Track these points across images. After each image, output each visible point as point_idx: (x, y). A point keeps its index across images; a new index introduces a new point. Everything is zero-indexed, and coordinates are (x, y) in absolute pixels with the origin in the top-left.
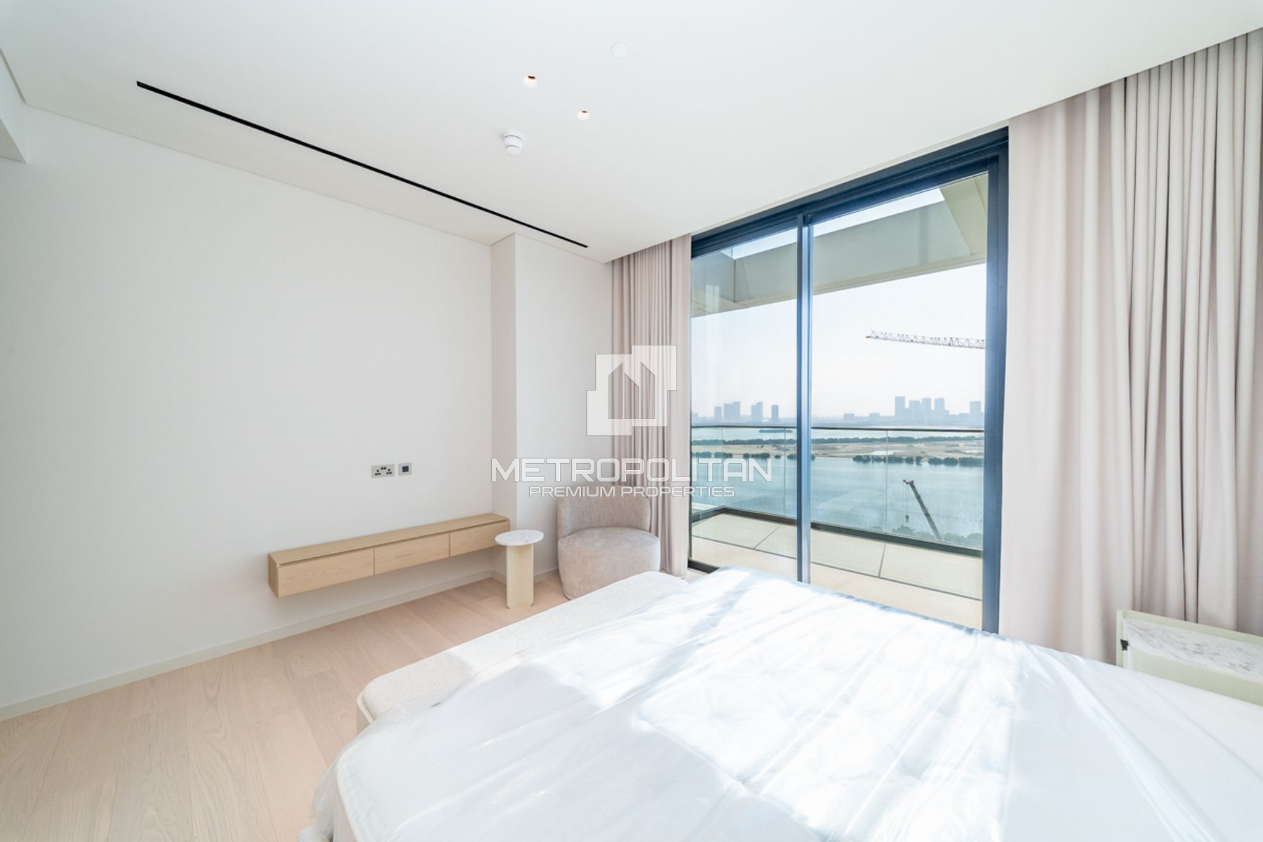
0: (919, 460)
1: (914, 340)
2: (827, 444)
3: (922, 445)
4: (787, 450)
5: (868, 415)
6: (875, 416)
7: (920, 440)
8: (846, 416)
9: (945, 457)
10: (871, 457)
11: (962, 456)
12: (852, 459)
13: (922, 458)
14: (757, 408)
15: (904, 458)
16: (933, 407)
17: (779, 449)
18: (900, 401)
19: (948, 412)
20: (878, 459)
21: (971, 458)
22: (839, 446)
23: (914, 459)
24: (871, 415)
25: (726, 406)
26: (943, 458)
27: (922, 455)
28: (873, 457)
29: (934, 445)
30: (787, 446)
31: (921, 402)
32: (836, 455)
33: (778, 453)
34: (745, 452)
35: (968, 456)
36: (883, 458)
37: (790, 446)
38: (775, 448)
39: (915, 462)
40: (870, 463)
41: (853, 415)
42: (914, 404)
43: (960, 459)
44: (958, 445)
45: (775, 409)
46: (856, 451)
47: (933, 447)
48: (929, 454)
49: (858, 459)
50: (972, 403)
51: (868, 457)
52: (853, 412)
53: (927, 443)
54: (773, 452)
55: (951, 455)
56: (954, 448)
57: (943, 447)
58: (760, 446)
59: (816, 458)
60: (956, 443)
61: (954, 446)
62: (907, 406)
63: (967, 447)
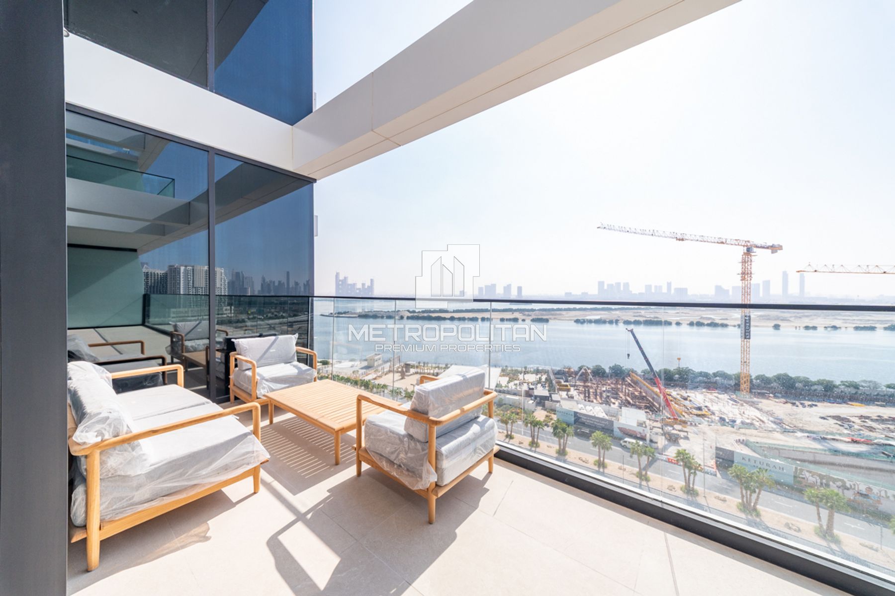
0: (617, 322)
1: (629, 231)
2: (556, 312)
3: (617, 312)
4: (530, 316)
5: (580, 294)
6: (585, 294)
7: (615, 309)
8: (567, 294)
9: (634, 320)
10: (586, 320)
11: (645, 319)
12: (573, 321)
13: (619, 321)
14: (508, 288)
15: (608, 320)
16: (622, 289)
17: (524, 315)
18: (601, 284)
19: (631, 291)
20: (590, 321)
21: (651, 320)
22: (564, 313)
23: (614, 321)
24: (583, 293)
25: (486, 286)
26: (632, 320)
27: (619, 319)
28: (587, 320)
29: (626, 312)
30: (530, 313)
31: (614, 285)
32: (562, 319)
33: (524, 317)
34: (501, 317)
35: (649, 319)
36: (593, 320)
37: (532, 313)
38: (521, 314)
39: (614, 323)
40: (585, 324)
41: (571, 293)
42: (610, 286)
43: (643, 321)
44: (640, 312)
45: (520, 289)
46: (575, 316)
47: (624, 314)
48: (623, 318)
49: (577, 321)
50: (646, 286)
51: (584, 320)
52: (571, 291)
53: (621, 311)
54: (521, 317)
55: (637, 319)
56: (638, 314)
57: (631, 314)
58: (511, 313)
59: (550, 321)
60: (639, 311)
61: (638, 312)
62: (606, 287)
63: (647, 314)
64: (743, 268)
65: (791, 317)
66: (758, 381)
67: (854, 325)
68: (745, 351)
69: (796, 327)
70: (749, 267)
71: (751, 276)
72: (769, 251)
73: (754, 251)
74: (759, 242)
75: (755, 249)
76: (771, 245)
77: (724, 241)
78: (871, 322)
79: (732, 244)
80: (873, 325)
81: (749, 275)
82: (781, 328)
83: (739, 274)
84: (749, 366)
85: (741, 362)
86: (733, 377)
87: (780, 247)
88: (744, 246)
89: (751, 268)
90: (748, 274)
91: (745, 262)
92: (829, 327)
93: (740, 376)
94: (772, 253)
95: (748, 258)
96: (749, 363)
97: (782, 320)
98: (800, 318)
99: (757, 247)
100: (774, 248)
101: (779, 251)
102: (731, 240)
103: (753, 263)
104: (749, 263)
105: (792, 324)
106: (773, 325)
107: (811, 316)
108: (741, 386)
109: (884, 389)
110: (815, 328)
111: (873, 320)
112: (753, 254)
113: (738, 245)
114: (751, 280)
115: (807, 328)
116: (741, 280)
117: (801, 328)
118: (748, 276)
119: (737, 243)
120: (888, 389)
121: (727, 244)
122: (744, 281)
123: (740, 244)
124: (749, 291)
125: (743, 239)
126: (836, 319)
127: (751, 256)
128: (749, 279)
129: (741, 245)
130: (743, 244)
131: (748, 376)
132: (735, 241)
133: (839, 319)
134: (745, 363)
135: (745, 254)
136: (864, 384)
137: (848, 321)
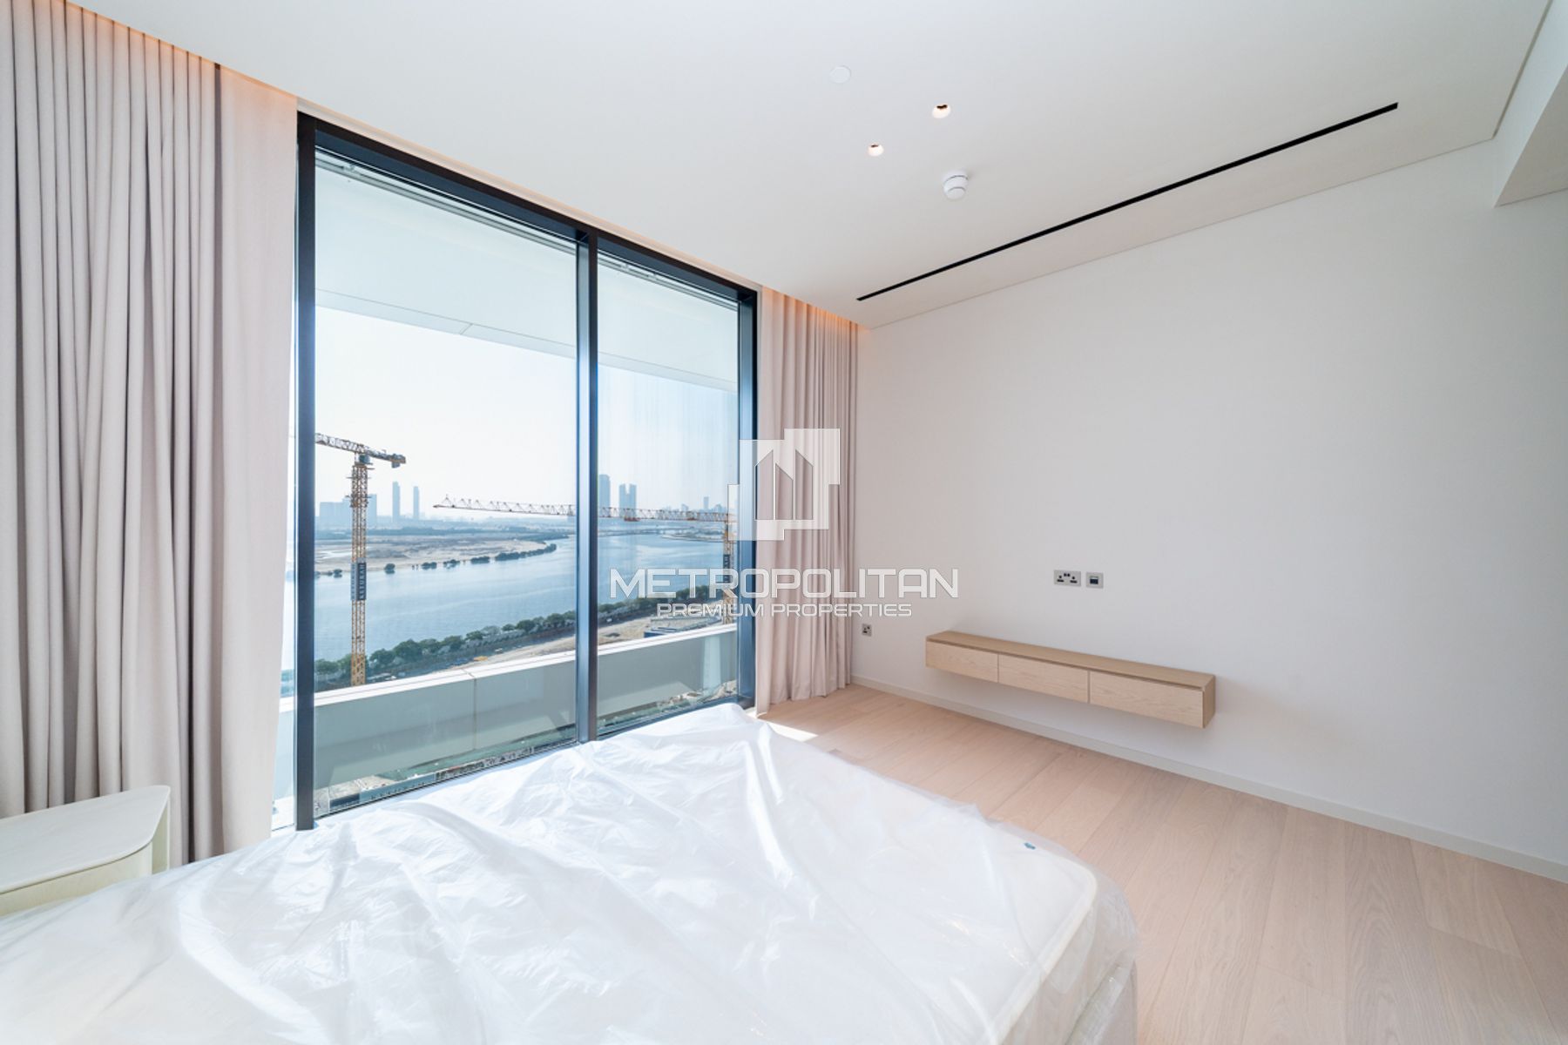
64: (353, 488)
65: (406, 551)
66: (375, 661)
67: (471, 557)
68: (358, 618)
69: (413, 567)
70: (363, 487)
71: (366, 501)
72: (389, 463)
73: (371, 462)
74: (377, 449)
75: (372, 459)
76: (391, 454)
77: (325, 439)
78: (485, 551)
79: (338, 448)
80: (486, 555)
81: (363, 499)
82: (396, 570)
83: (348, 496)
84: (364, 642)
85: (353, 638)
86: (339, 664)
87: (403, 460)
88: (355, 452)
89: (366, 488)
90: (361, 496)
91: (357, 477)
92: (448, 562)
93: (350, 661)
94: (394, 466)
95: (361, 471)
96: (364, 637)
97: (396, 557)
98: (417, 551)
99: (375, 456)
100: (396, 460)
101: (402, 465)
102: (336, 439)
103: (369, 481)
104: (363, 481)
105: (408, 562)
106: (385, 566)
107: (428, 547)
108: (353, 676)
109: (501, 631)
110: (434, 565)
111: (487, 549)
112: (368, 466)
113: (348, 449)
114: (366, 506)
115: (426, 566)
116: (352, 506)
117: (420, 567)
118: (361, 501)
119: (346, 445)
120: (507, 632)
121: (331, 446)
122: (355, 509)
123: (350, 448)
124: (363, 524)
125: (354, 441)
126: (454, 550)
127: (366, 469)
128: (363, 505)
129: (352, 450)
130: (354, 449)
131: (362, 658)
132: (342, 443)
133: (458, 550)
134: (358, 639)
135: (357, 465)
136: (486, 632)
137: (465, 552)
